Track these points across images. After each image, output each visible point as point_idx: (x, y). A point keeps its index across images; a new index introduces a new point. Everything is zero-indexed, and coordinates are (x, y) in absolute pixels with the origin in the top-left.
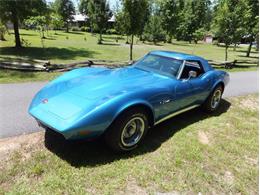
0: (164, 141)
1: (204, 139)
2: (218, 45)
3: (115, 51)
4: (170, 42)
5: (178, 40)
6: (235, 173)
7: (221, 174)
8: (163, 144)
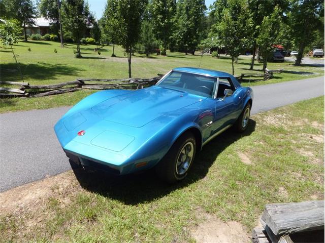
0: (210, 166)
1: (246, 160)
2: (218, 57)
3: (103, 66)
4: (164, 54)
5: (172, 51)
6: (287, 188)
7: (276, 190)
8: (210, 169)
